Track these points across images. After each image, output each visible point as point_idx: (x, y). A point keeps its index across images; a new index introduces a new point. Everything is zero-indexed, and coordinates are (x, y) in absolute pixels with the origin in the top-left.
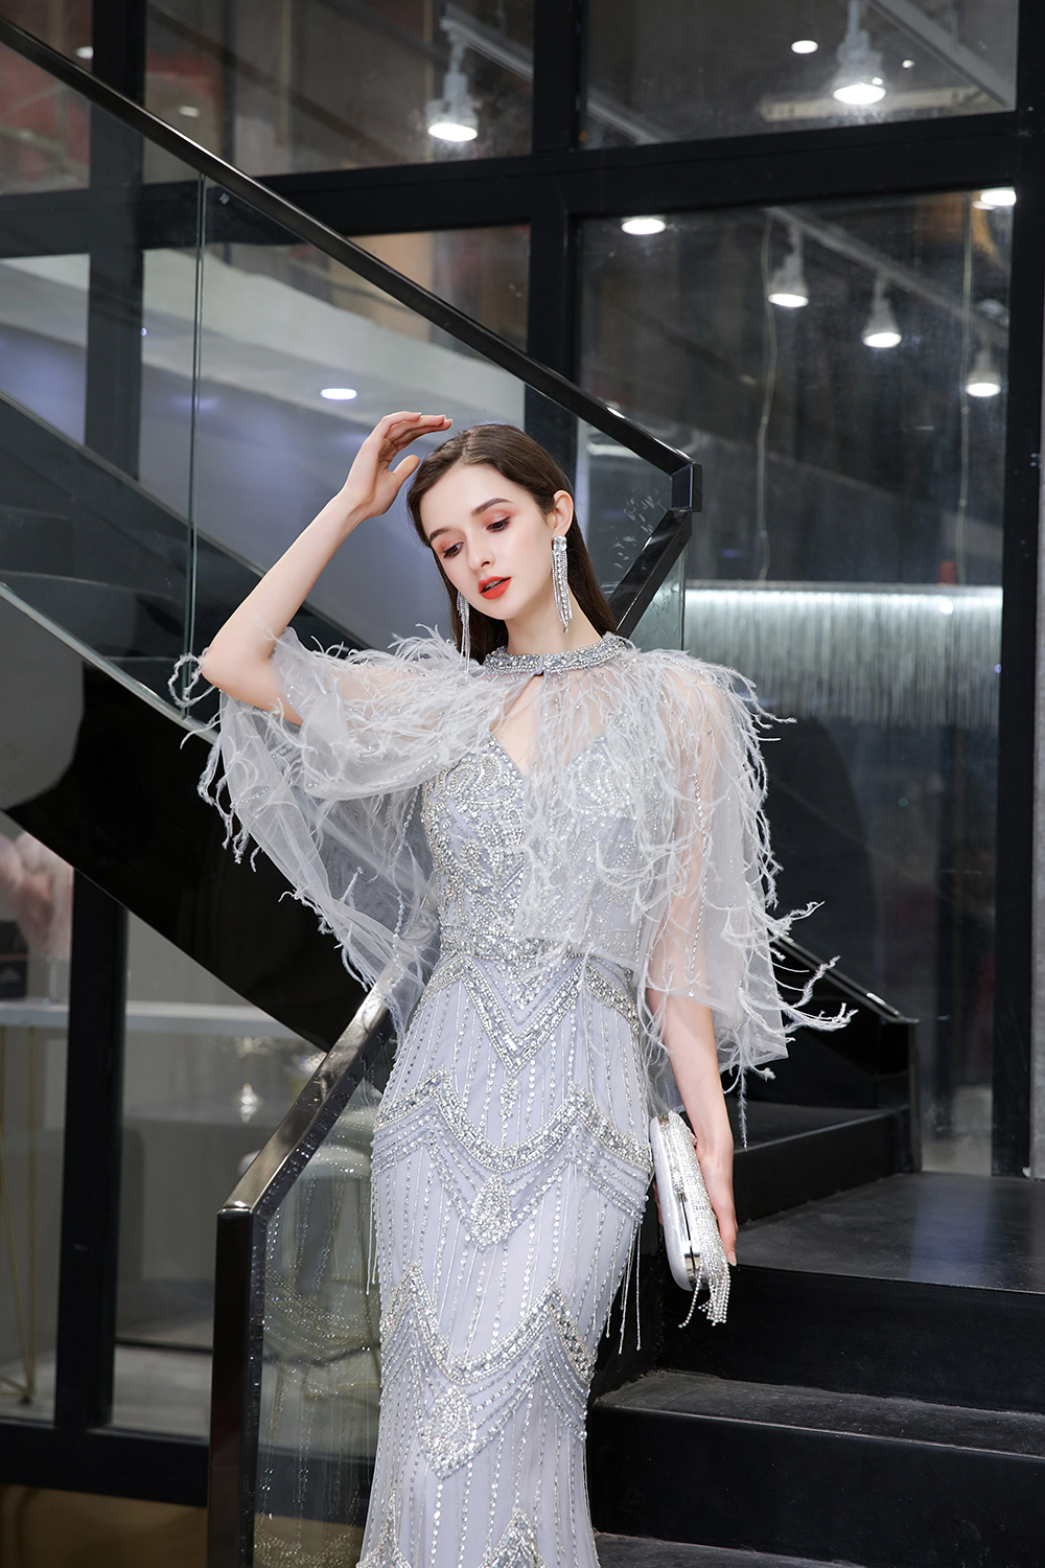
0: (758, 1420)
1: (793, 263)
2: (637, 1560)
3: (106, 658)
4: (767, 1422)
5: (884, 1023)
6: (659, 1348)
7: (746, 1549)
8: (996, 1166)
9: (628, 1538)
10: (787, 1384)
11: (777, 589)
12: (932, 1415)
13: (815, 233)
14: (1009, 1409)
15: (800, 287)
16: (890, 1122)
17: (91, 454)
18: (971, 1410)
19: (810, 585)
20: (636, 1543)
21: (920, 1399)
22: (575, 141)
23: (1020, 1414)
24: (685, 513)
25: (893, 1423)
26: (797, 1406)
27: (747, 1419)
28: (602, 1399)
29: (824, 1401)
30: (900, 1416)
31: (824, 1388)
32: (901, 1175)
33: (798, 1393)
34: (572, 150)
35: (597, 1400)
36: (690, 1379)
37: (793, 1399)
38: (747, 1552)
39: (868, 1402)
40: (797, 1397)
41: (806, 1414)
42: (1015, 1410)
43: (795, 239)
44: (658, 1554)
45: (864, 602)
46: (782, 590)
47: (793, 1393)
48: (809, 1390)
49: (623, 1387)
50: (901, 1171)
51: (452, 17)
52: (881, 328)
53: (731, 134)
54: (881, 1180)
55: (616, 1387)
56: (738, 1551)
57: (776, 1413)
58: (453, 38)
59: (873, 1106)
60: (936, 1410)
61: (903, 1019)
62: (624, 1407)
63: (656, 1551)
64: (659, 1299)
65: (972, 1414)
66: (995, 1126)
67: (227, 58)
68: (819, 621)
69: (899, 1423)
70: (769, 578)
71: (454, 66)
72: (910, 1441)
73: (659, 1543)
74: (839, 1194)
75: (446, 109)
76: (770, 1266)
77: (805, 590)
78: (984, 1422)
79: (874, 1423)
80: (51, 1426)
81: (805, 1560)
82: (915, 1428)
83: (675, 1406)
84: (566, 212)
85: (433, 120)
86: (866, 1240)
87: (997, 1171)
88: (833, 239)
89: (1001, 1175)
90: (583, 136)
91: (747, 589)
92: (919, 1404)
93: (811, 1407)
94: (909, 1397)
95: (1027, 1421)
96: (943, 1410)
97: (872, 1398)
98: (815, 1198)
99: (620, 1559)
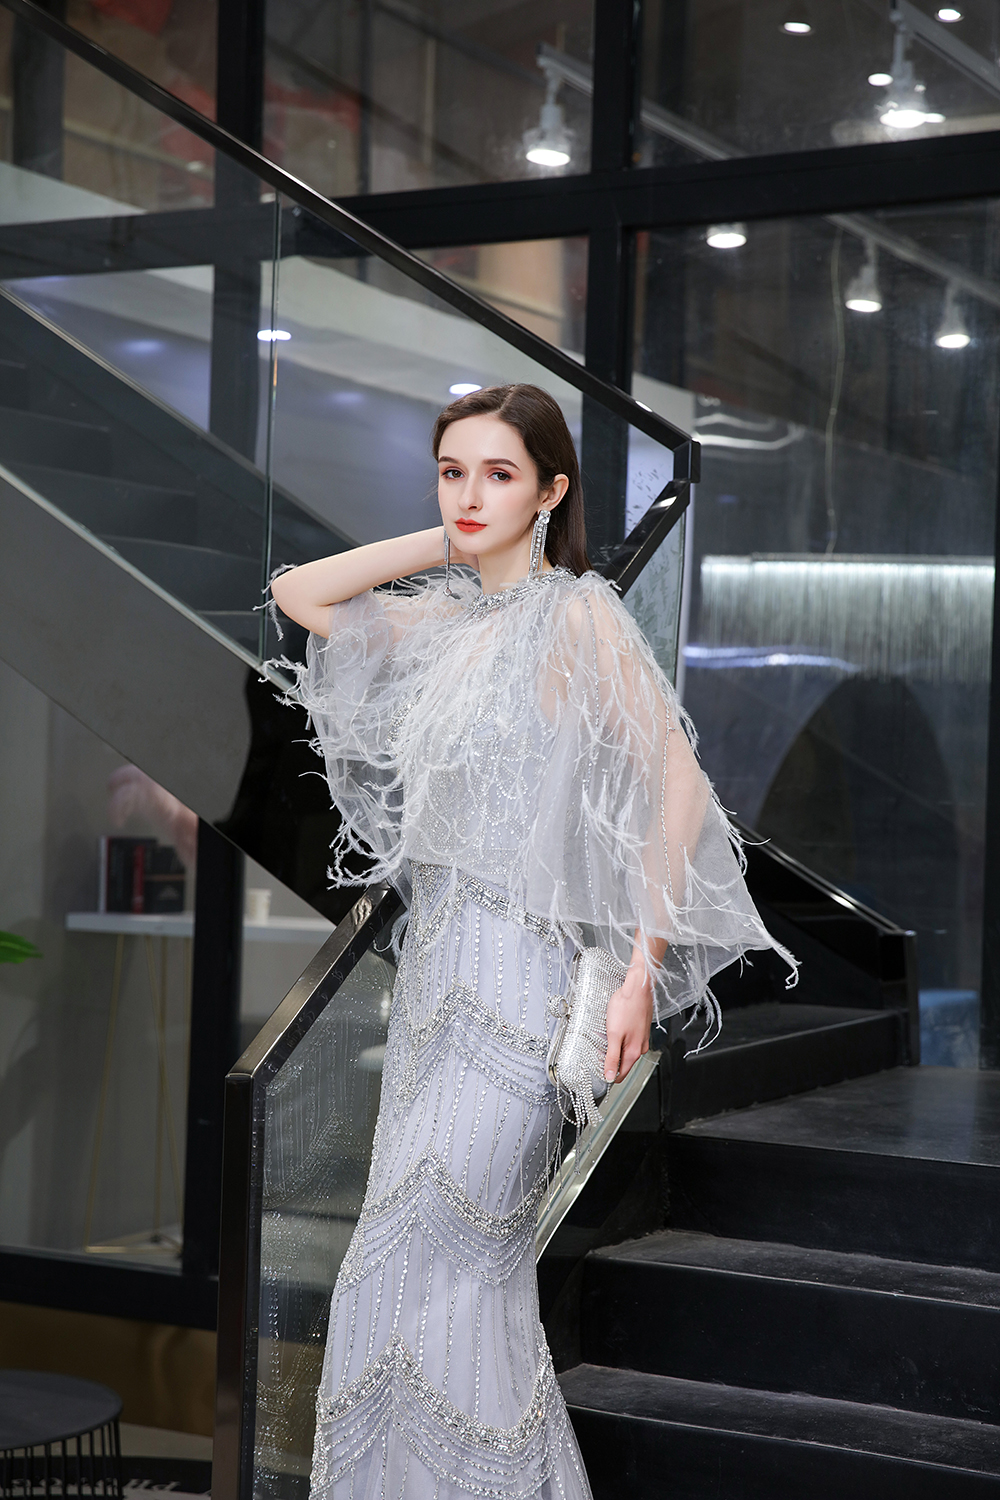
0: (731, 1270)
1: (869, 273)
2: (611, 1387)
3: (199, 612)
4: (739, 1271)
5: (881, 934)
6: (666, 1211)
7: (716, 1383)
8: (983, 1061)
9: (609, 1369)
10: (766, 1240)
11: (842, 561)
12: (885, 1268)
13: (887, 244)
14: (954, 1264)
15: (874, 294)
16: (893, 1021)
17: (215, 440)
18: (920, 1265)
19: (869, 557)
20: (616, 1374)
21: (878, 1255)
22: (628, 161)
23: (964, 1269)
24: (684, 485)
25: (848, 1274)
26: (769, 1259)
27: (724, 1269)
28: (597, 1251)
29: (793, 1255)
30: (856, 1269)
31: (796, 1245)
32: (901, 1068)
33: (773, 1249)
34: (625, 169)
35: (590, 1252)
36: (689, 1237)
37: (767, 1253)
38: (717, 1385)
39: (831, 1256)
40: (771, 1251)
41: (772, 1266)
42: (959, 1265)
43: (871, 252)
44: (632, 1383)
45: (917, 572)
46: (847, 562)
47: (769, 1248)
48: (784, 1246)
49: (624, 1243)
50: (901, 1064)
51: (548, 55)
52: (951, 330)
53: (765, 152)
54: (884, 1072)
55: (616, 1242)
56: (710, 1384)
57: (747, 1265)
58: (549, 73)
59: (880, 1007)
60: (890, 1264)
61: (899, 931)
62: (617, 1259)
63: (631, 1380)
64: (664, 1170)
65: (920, 1268)
66: (983, 1026)
67: (364, 104)
68: (880, 590)
69: (853, 1274)
70: (837, 550)
71: (551, 98)
72: (858, 1289)
73: (637, 1374)
74: (846, 1082)
75: (542, 137)
76: (753, 1139)
77: (866, 562)
78: (928, 1274)
79: (828, 1273)
80: (178, 1274)
81: (767, 1392)
82: (868, 1278)
83: (668, 1258)
84: (619, 224)
85: (530, 147)
86: (847, 1119)
87: (984, 1066)
88: (906, 252)
89: (987, 1069)
90: (636, 157)
91: (816, 561)
92: (876, 1259)
93: (781, 1260)
94: (869, 1253)
95: (967, 1275)
96: (896, 1265)
97: (836, 1253)
98: (824, 1085)
99: (596, 1386)
